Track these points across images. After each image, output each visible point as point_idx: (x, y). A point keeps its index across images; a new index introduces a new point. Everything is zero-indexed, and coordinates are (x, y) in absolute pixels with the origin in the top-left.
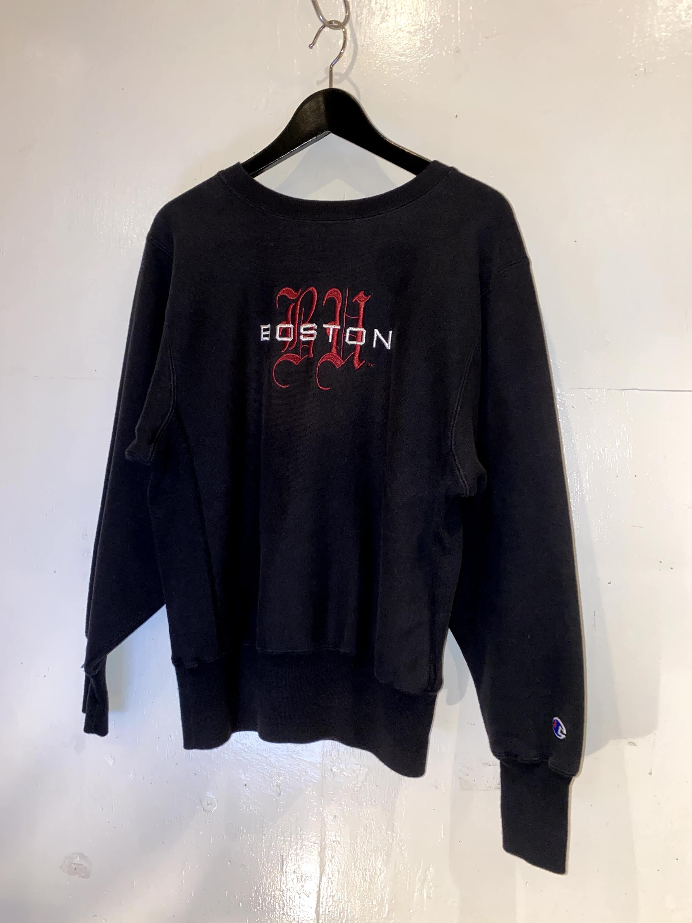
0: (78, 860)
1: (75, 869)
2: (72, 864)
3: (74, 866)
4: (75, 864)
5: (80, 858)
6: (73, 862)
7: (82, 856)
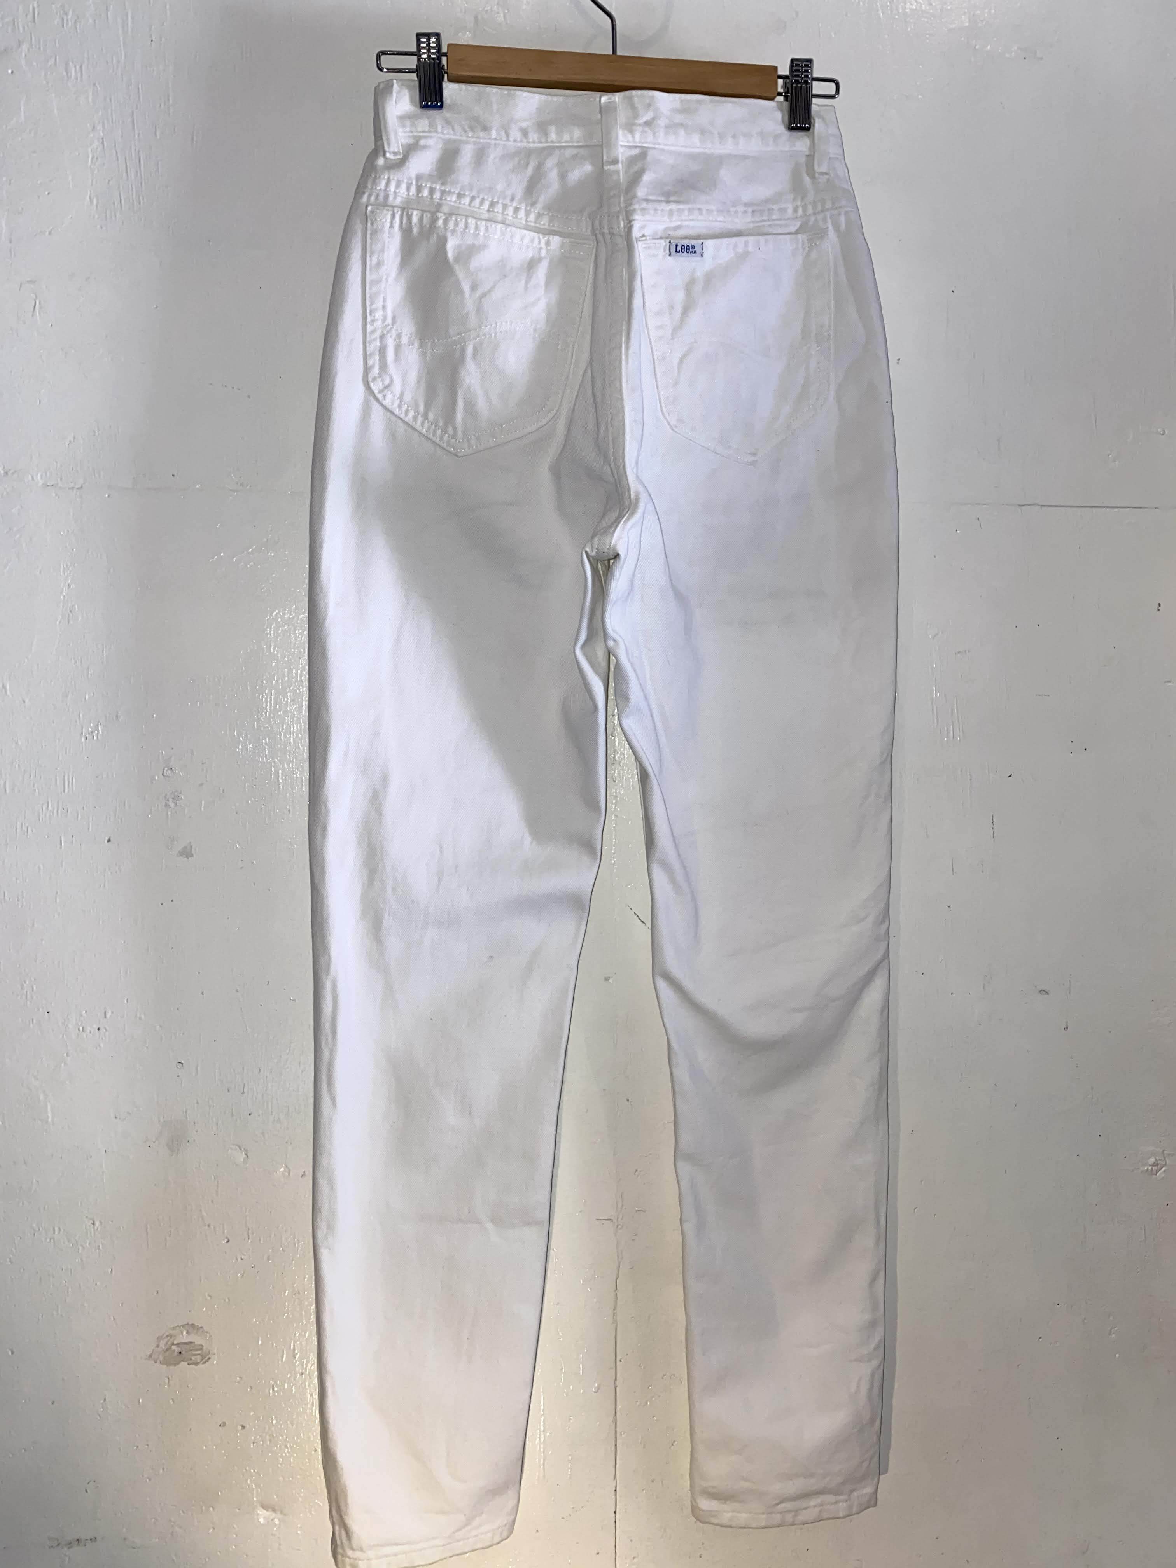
0: (184, 1337)
1: (180, 1353)
2: (174, 1347)
3: (177, 1349)
4: (178, 1344)
5: (188, 1332)
6: (175, 1343)
7: (192, 1327)
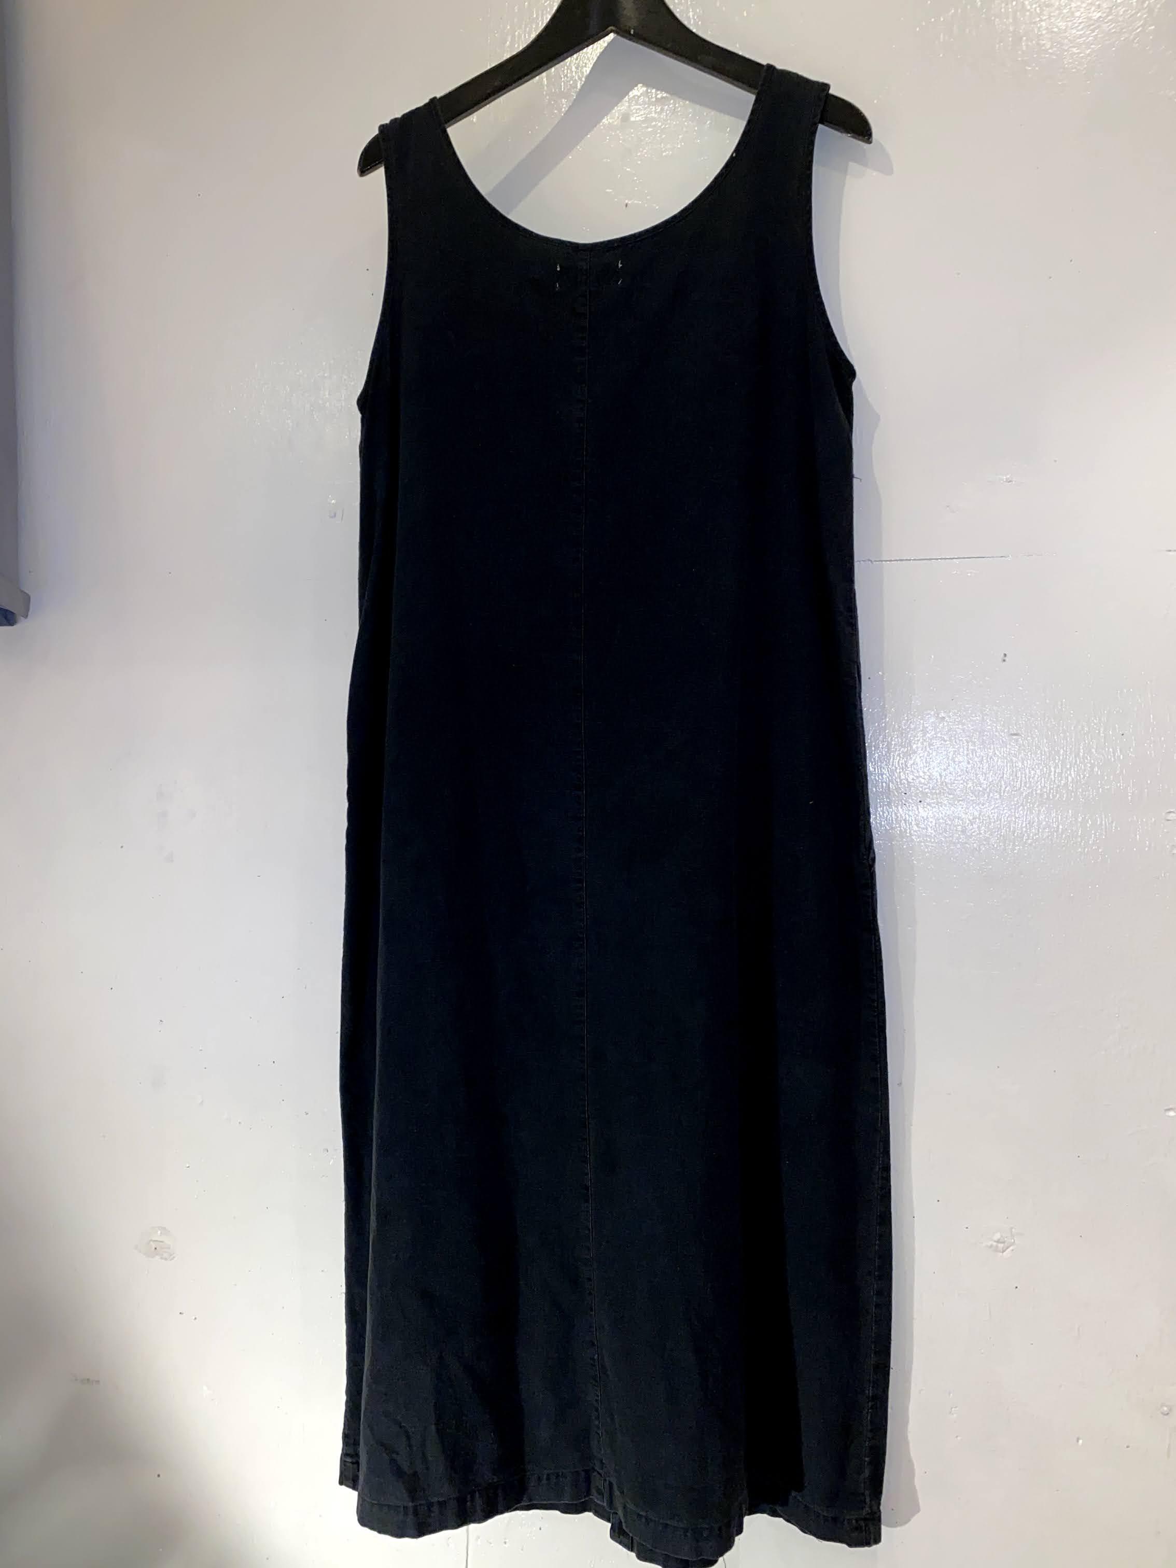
0: (159, 1237)
1: (156, 1249)
2: (151, 1243)
3: (153, 1245)
4: (154, 1241)
5: (161, 1233)
6: (154, 1239)
7: (164, 1230)
